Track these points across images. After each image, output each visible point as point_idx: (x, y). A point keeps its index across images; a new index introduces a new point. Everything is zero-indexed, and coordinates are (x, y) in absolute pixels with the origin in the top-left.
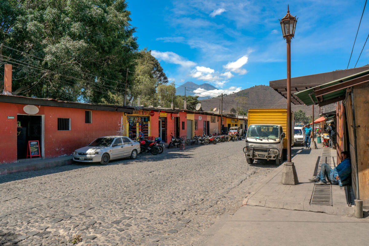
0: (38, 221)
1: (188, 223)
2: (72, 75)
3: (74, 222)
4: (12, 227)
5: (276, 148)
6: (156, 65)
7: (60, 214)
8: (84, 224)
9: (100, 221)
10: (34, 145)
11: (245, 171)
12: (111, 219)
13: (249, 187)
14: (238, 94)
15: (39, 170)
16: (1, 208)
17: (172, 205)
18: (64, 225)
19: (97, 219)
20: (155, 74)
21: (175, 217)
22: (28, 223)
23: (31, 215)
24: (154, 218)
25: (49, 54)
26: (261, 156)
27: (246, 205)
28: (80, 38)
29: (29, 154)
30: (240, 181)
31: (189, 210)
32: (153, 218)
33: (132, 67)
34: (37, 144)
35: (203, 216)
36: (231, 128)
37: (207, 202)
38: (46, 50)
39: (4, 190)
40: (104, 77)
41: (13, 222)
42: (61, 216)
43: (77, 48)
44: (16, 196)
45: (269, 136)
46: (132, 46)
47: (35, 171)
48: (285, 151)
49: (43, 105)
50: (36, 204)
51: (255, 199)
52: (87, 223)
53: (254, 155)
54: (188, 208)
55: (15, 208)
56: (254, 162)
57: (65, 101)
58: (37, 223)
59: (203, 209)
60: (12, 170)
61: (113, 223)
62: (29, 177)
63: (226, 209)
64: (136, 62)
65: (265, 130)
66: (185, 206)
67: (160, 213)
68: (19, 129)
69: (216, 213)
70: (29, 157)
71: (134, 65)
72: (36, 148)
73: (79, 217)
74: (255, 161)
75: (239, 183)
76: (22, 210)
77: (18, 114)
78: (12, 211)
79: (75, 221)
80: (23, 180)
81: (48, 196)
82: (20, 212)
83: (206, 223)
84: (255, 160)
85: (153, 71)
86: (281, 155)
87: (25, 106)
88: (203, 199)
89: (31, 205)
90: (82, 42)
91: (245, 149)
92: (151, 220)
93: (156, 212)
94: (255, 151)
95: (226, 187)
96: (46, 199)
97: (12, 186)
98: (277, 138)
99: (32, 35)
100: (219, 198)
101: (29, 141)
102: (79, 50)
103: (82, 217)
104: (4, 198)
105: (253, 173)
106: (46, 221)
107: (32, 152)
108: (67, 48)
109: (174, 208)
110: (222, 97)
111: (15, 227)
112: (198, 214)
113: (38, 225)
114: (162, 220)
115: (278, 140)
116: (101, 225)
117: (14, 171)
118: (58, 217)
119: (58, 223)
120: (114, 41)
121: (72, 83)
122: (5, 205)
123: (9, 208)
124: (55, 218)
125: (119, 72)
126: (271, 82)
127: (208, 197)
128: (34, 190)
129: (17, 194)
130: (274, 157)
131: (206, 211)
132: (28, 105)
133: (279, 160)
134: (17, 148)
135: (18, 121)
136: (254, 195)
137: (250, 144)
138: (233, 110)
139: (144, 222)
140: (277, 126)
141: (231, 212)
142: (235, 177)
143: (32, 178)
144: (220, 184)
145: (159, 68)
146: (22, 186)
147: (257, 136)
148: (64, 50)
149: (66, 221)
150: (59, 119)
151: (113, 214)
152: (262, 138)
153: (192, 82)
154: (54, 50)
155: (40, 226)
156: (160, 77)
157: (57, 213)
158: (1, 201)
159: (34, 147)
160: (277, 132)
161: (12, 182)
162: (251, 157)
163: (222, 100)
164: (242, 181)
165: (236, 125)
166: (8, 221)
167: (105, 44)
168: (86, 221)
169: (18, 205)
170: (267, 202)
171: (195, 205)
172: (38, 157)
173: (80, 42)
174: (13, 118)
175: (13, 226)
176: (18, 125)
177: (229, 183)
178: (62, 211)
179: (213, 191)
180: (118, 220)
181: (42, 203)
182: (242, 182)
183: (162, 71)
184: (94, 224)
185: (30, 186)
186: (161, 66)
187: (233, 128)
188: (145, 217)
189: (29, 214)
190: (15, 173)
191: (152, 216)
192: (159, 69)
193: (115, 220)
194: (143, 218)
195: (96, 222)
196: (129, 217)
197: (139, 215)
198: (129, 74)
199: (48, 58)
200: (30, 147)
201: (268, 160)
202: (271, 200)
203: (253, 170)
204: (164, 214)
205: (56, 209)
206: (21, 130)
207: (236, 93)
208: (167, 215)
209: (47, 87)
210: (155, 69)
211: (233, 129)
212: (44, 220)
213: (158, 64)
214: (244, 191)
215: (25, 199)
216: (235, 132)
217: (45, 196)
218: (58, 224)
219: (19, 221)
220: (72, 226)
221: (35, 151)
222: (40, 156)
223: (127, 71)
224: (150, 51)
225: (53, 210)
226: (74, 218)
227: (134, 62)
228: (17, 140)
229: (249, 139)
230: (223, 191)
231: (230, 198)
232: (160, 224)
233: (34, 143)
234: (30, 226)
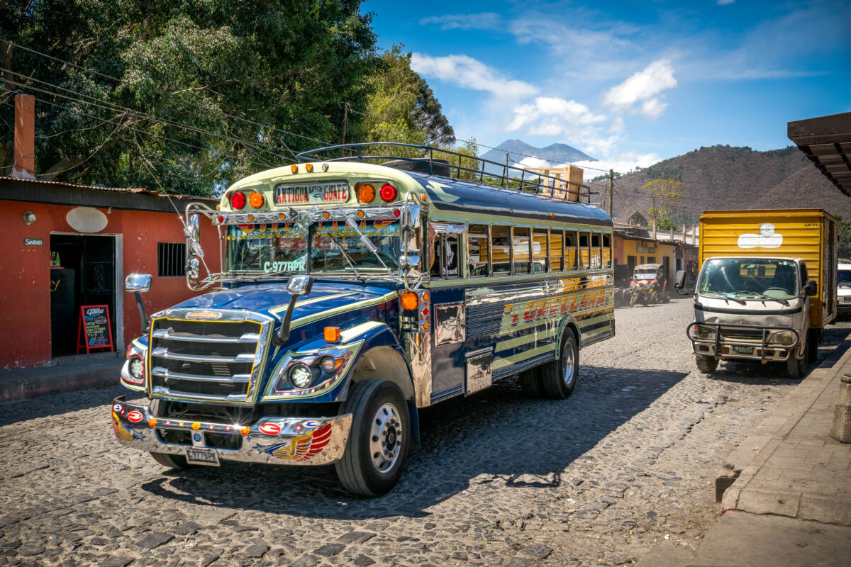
0: (102, 540)
1: (546, 558)
2: (196, 123)
3: (205, 548)
4: (31, 558)
5: (790, 327)
6: (421, 94)
7: (164, 519)
8: (235, 553)
9: (280, 547)
10: (97, 316)
11: (697, 395)
12: (312, 540)
13: (717, 444)
14: (651, 173)
15: (110, 386)
16: (4, 498)
17: (491, 500)
18: (177, 556)
19: (272, 539)
20: (420, 119)
21: (503, 539)
22: (76, 547)
23: (84, 521)
24: (439, 540)
25: (136, 66)
26: (743, 350)
27: (735, 510)
28: (219, 20)
29: (83, 342)
30: (686, 426)
31: (543, 517)
32: (436, 540)
33: (359, 99)
34: (104, 314)
35: (589, 535)
36: (637, 268)
37: (592, 489)
38: (128, 55)
39: (15, 444)
40: (281, 128)
41: (34, 542)
42: (168, 527)
43: (211, 49)
44: (46, 463)
45: (765, 290)
46: (357, 41)
47: (98, 389)
48: (815, 335)
49: (118, 208)
50: (98, 487)
51: (761, 490)
52: (243, 551)
53: (719, 348)
54: (540, 511)
55: (41, 497)
56: (719, 368)
57: (177, 196)
58: (101, 548)
59: (585, 512)
60: (38, 386)
61: (320, 554)
62: (81, 406)
63: (655, 514)
64: (368, 85)
65: (754, 275)
66: (528, 502)
67: (457, 524)
68: (54, 275)
69: (628, 528)
70: (83, 351)
71: (363, 93)
72: (101, 326)
73: (218, 531)
74: (722, 366)
75: (684, 431)
76: (59, 505)
77: (51, 233)
78: (34, 508)
79: (209, 544)
80: (67, 415)
81: (133, 465)
82: (56, 513)
83: (600, 560)
84: (721, 362)
85: (413, 113)
86: (803, 348)
87: (72, 209)
88: (581, 482)
89: (86, 489)
90: (224, 31)
91: (692, 329)
92: (431, 545)
93: (444, 521)
94: (725, 336)
95: (644, 443)
96: (128, 471)
97: (35, 431)
98: (793, 296)
99: (88, 15)
100: (629, 477)
101: (83, 307)
102: (215, 54)
103: (227, 529)
104: (13, 467)
105: (721, 401)
106: (126, 540)
107: (90, 338)
108: (182, 48)
109: (495, 508)
110: (612, 178)
111: (41, 559)
112: (571, 530)
113: (104, 553)
114: (465, 548)
115: (794, 303)
116: (285, 559)
117: (42, 389)
118: (161, 530)
119: (161, 547)
120: (309, 26)
121: (195, 147)
122: (17, 487)
123: (25, 498)
124: (151, 533)
125: (324, 114)
126: (792, 126)
127: (596, 476)
128: (94, 446)
129: (49, 456)
130: (783, 354)
131: (594, 519)
132: (79, 208)
133: (799, 361)
134: (50, 325)
135: (54, 253)
136: (756, 477)
137: (707, 315)
138: (638, 217)
139: (410, 552)
140: (792, 262)
141: (674, 526)
142: (668, 412)
143: (90, 411)
144: (626, 433)
145: (430, 104)
146: (64, 434)
147: (730, 291)
148: (177, 55)
149: (183, 543)
150: (161, 246)
151: (315, 524)
152: (743, 297)
153: (520, 141)
154: (148, 54)
155: (108, 556)
156: (432, 127)
157: (157, 517)
158: (6, 477)
159: (97, 322)
160: (793, 278)
161: (36, 419)
162: (711, 353)
163: (612, 189)
164: (692, 425)
165: (651, 260)
166: (22, 537)
167: (286, 35)
168: (240, 543)
169: (49, 491)
170: (803, 503)
171: (558, 499)
172: (107, 350)
173: (220, 33)
174: (39, 243)
175: (33, 555)
176: (54, 264)
177: (654, 433)
178: (171, 511)
179: (609, 457)
180: (333, 545)
181: (117, 485)
182: (691, 428)
183: (438, 111)
184: (262, 556)
185: (85, 434)
186: (435, 98)
187: (645, 269)
188: (410, 533)
189: (79, 517)
190: (45, 394)
191: (433, 534)
192: (428, 105)
193: (323, 542)
194: (406, 539)
195: (269, 548)
196: (363, 534)
197: (393, 529)
198: (351, 117)
199: (134, 78)
200: (86, 324)
201: (764, 362)
202: (817, 497)
203: (719, 390)
204: (469, 527)
205: (154, 505)
206: (62, 276)
207: (644, 170)
208: (478, 530)
209: (131, 159)
210: (419, 106)
211: (642, 271)
212: (122, 538)
213: (428, 93)
214: (703, 456)
215: (71, 470)
216: (649, 280)
217: (125, 462)
218: (158, 551)
219: (51, 538)
220: (201, 559)
221: (99, 335)
222: (112, 349)
223: (346, 109)
224: (409, 56)
225: (146, 507)
226: (205, 532)
227: (363, 84)
228: (52, 303)
229: (705, 301)
230: (638, 457)
231: (665, 479)
232: (459, 559)
233: (95, 311)
234: (82, 556)
